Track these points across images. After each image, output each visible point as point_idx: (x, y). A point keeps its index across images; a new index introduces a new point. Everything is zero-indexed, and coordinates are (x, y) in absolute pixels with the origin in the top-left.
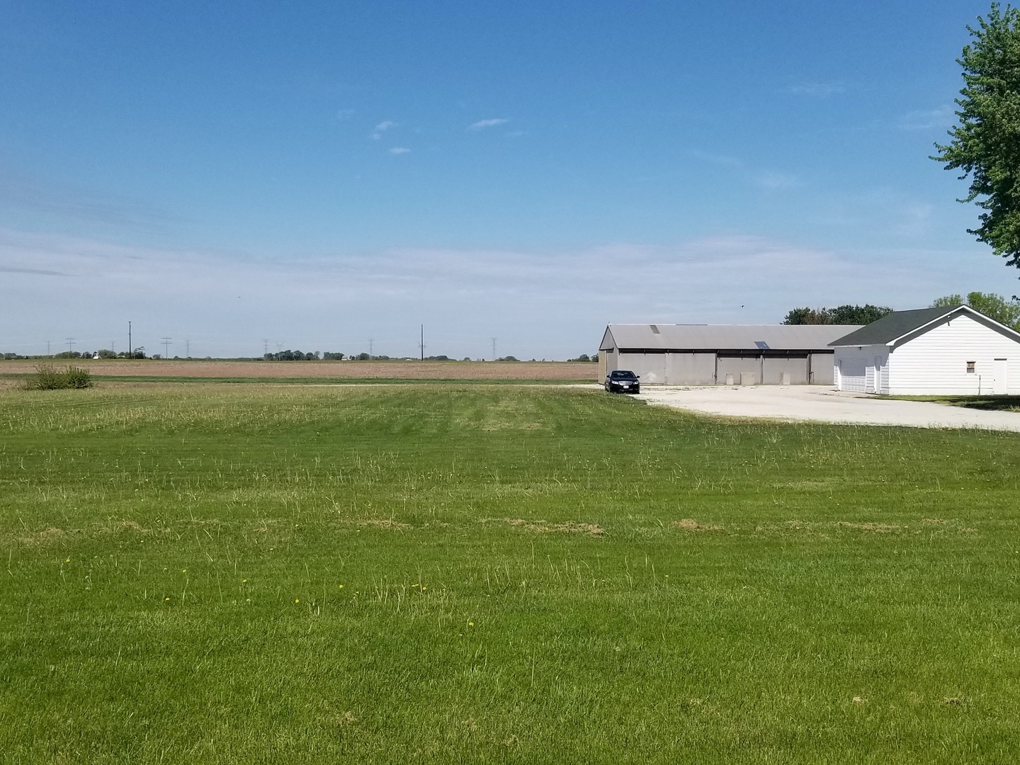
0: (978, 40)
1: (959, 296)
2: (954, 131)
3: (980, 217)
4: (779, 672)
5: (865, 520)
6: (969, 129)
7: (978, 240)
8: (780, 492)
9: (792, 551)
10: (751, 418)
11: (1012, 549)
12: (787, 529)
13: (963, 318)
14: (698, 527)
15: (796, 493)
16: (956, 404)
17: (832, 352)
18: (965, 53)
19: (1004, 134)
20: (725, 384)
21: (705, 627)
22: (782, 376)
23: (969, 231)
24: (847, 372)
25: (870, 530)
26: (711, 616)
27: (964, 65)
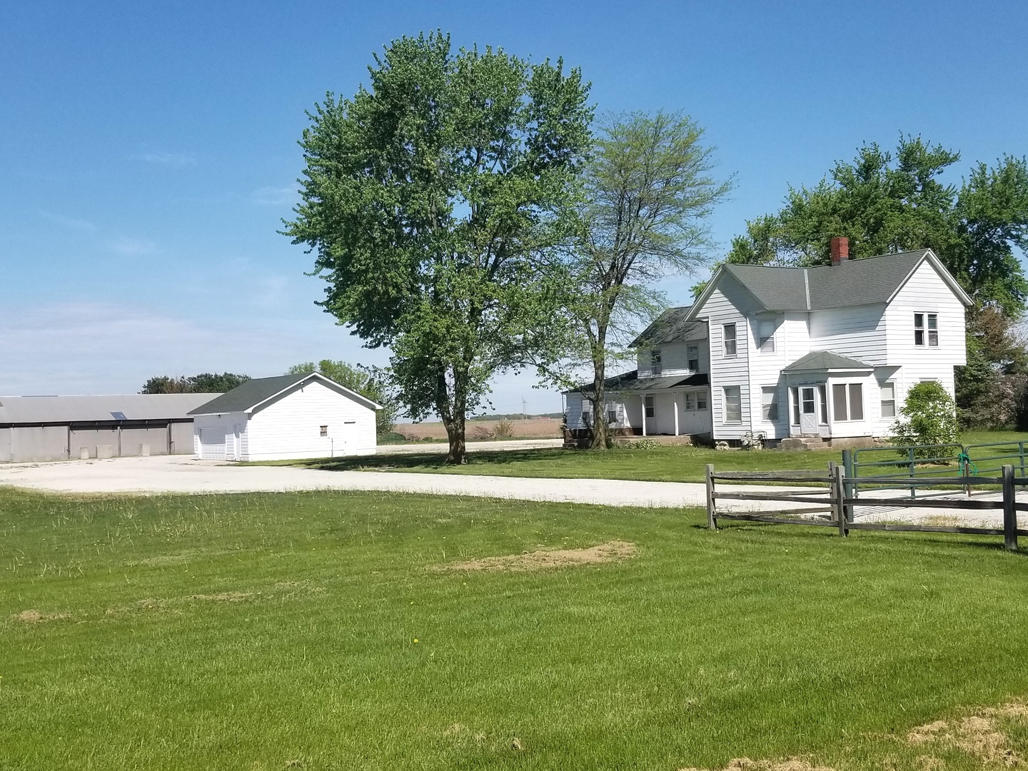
0: (316, 125)
1: (312, 364)
2: (298, 209)
3: (325, 290)
4: (121, 764)
5: (220, 591)
6: (311, 207)
7: (325, 311)
8: (132, 571)
9: (143, 632)
10: (106, 493)
11: (355, 603)
12: (139, 609)
13: (315, 384)
14: (41, 618)
15: (151, 570)
16: (311, 467)
17: (191, 420)
18: (305, 136)
19: (343, 213)
20: (80, 459)
21: (41, 728)
22: (141, 447)
23: (316, 303)
24: (207, 440)
25: (224, 600)
26: (49, 715)
27: (304, 147)
